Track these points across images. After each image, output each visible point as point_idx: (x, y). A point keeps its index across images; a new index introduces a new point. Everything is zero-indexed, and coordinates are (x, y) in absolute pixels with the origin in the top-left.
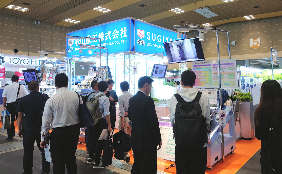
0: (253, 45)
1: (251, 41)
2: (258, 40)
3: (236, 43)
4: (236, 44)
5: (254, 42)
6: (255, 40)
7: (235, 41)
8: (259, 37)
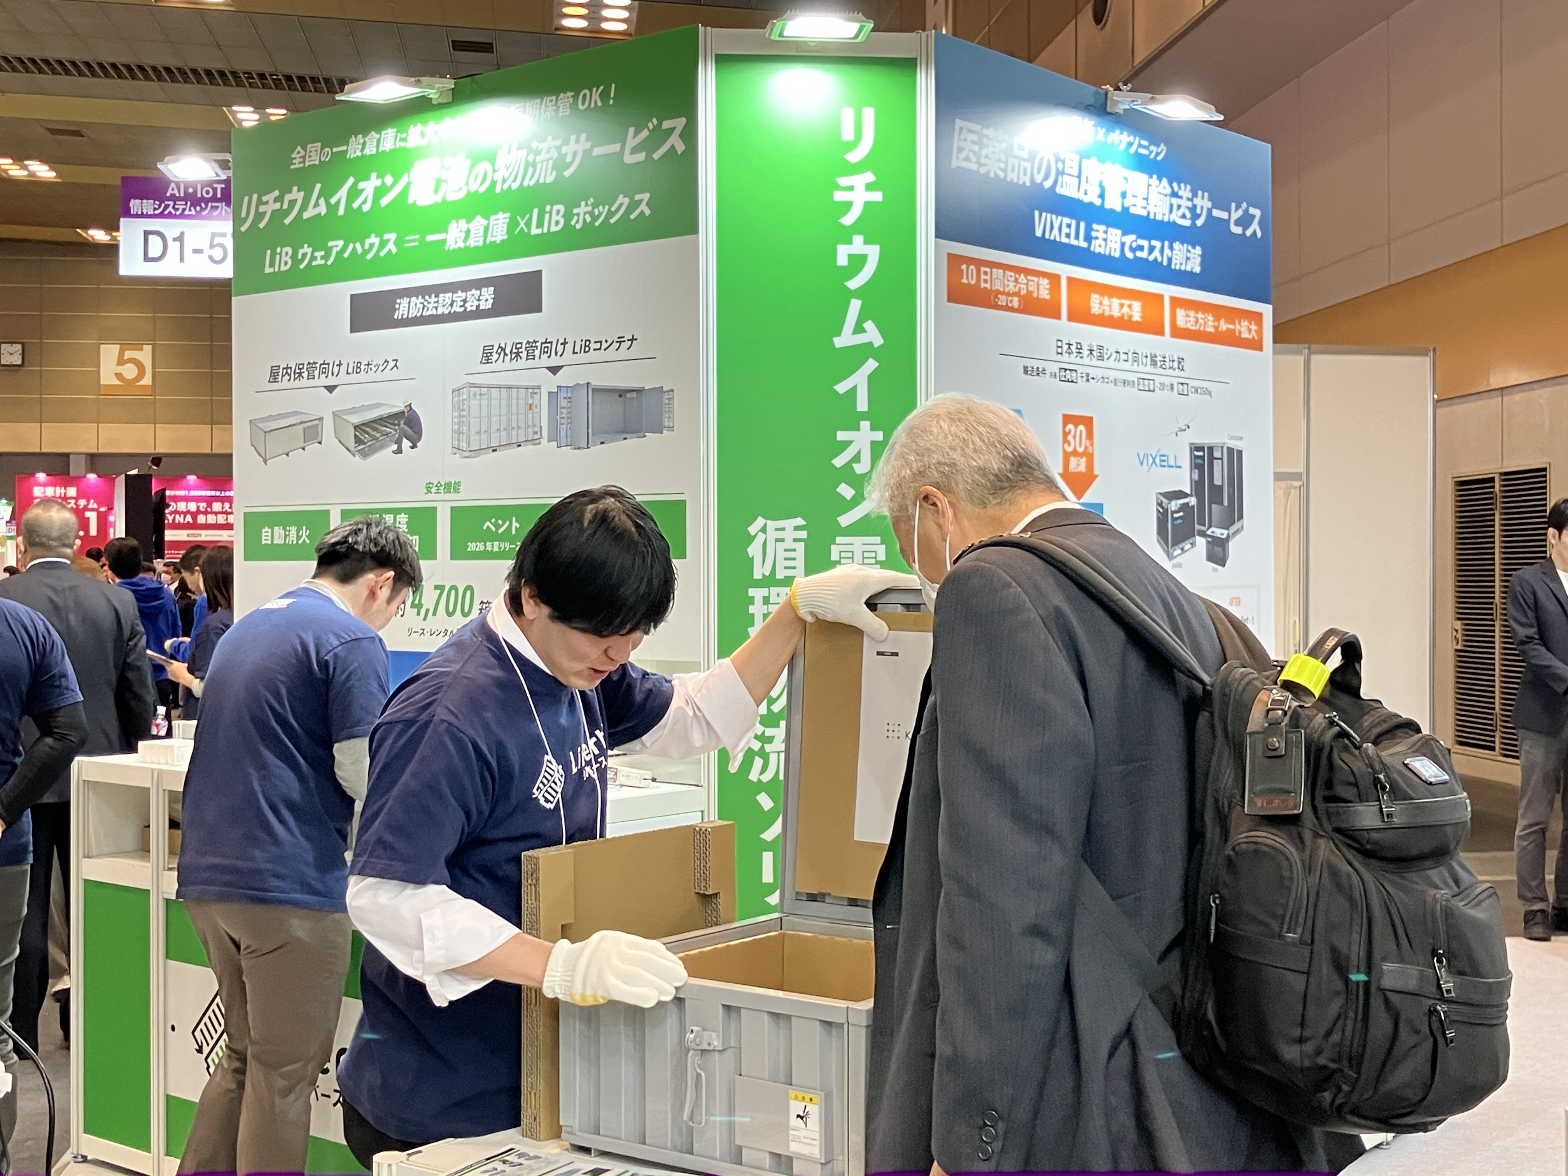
0: (119, 376)
1: (109, 353)
2: (145, 355)
3: (26, 355)
4: (26, 361)
5: (121, 362)
6: (128, 354)
7: (22, 344)
8: (151, 339)
